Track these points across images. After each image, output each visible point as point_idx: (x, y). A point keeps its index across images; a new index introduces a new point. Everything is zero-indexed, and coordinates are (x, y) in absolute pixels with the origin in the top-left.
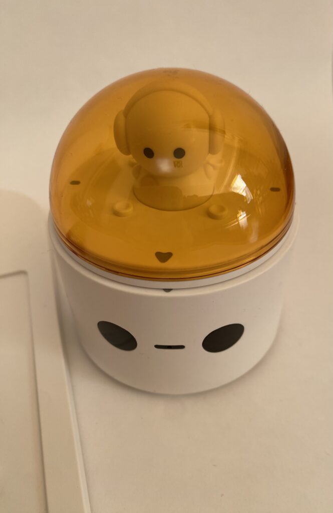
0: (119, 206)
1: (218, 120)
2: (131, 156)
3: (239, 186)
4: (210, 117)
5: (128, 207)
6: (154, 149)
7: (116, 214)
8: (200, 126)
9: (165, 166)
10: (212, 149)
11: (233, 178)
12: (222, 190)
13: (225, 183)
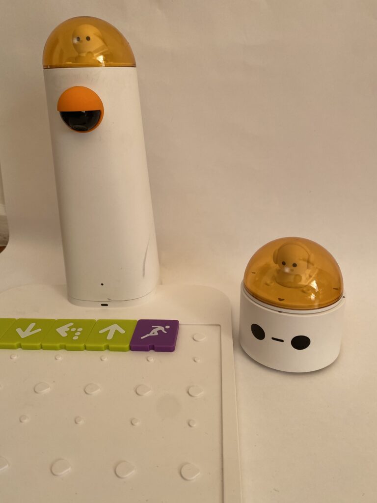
0: (268, 282)
1: (312, 259)
2: (277, 265)
3: (314, 285)
4: (309, 256)
5: (272, 283)
6: (286, 262)
7: (267, 284)
8: (304, 260)
9: (287, 270)
10: (308, 268)
11: (312, 281)
12: (306, 284)
13: (309, 281)
